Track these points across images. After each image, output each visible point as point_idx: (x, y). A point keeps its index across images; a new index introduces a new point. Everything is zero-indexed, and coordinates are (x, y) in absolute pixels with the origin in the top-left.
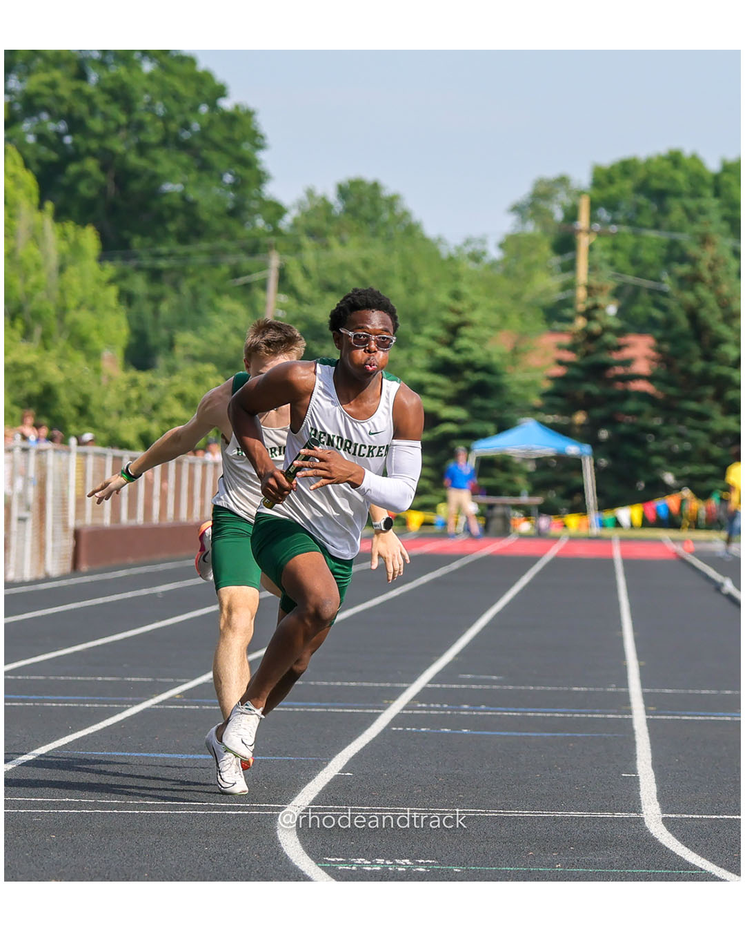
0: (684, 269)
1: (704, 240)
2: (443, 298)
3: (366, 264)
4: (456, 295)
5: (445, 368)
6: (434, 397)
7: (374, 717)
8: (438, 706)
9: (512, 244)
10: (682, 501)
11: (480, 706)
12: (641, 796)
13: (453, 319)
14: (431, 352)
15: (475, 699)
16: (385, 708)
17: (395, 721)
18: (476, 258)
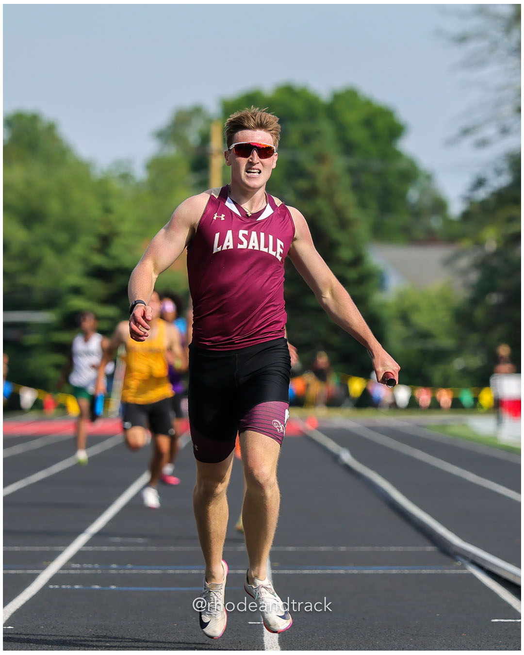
0: (303, 184)
1: (320, 159)
2: (95, 211)
3: (29, 184)
4: (108, 210)
5: (99, 273)
6: (91, 298)
7: (33, 577)
8: (90, 566)
9: (156, 166)
10: (307, 386)
11: (126, 564)
12: (265, 641)
13: (103, 230)
14: (84, 260)
15: (121, 559)
16: (43, 568)
17: (53, 580)
18: (125, 177)
